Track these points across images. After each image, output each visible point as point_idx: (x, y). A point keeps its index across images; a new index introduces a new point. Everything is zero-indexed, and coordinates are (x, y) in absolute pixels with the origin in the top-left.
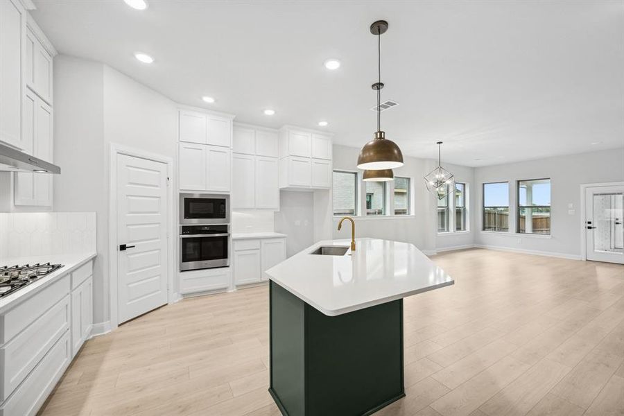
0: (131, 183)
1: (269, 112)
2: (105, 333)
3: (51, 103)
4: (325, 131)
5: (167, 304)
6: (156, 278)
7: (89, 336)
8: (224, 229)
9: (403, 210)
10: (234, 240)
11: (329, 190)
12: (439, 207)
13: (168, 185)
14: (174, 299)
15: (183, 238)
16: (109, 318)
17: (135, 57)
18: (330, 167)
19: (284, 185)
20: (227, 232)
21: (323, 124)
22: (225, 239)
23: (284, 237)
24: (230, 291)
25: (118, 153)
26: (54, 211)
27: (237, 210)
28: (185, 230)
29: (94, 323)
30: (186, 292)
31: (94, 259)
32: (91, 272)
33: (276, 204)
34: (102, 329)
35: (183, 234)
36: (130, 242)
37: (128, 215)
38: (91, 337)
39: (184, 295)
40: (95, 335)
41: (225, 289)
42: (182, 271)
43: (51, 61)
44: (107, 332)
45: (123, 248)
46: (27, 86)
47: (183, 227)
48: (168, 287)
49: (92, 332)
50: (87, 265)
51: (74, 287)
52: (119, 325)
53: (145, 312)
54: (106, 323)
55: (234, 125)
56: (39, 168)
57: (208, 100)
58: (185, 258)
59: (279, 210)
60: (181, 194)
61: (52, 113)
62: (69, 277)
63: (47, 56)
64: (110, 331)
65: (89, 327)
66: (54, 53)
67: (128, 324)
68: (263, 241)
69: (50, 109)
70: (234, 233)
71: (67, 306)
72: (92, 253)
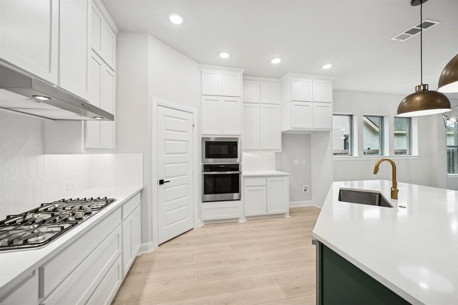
0: (167, 130)
1: (276, 61)
2: (149, 252)
3: (115, 70)
4: (326, 75)
5: (192, 229)
6: (184, 208)
7: (138, 253)
8: (236, 167)
9: (403, 150)
10: (244, 177)
11: (329, 131)
12: (448, 147)
13: (193, 131)
14: (199, 224)
15: (205, 175)
16: (152, 240)
17: (169, 20)
18: (330, 110)
19: (287, 128)
20: (238, 171)
21: (327, 67)
22: (237, 176)
23: (288, 175)
24: (240, 221)
25: (158, 105)
26: (116, 153)
27: (247, 151)
28: (207, 167)
29: (142, 242)
30: (208, 219)
31: (142, 191)
32: (139, 202)
33: (278, 145)
34: (147, 249)
35: (204, 171)
36: (166, 178)
37: (165, 156)
38: (140, 254)
39: (205, 221)
40: (143, 253)
41: (237, 219)
42: (204, 202)
43: (115, 37)
44: (151, 251)
45: (162, 182)
46: (92, 49)
47: (204, 165)
48: (193, 215)
49: (141, 250)
50: (137, 196)
51: (124, 218)
52: (159, 245)
53: (177, 235)
54: (150, 243)
55: (243, 79)
56: (98, 116)
57: (224, 56)
58: (206, 191)
59: (281, 151)
60: (203, 138)
61: (115, 77)
62: (120, 209)
63: (112, 33)
64: (152, 250)
65: (139, 246)
66: (116, 30)
67: (165, 244)
68: (269, 179)
69: (114, 74)
70: (244, 172)
71: (118, 235)
72: (140, 187)
